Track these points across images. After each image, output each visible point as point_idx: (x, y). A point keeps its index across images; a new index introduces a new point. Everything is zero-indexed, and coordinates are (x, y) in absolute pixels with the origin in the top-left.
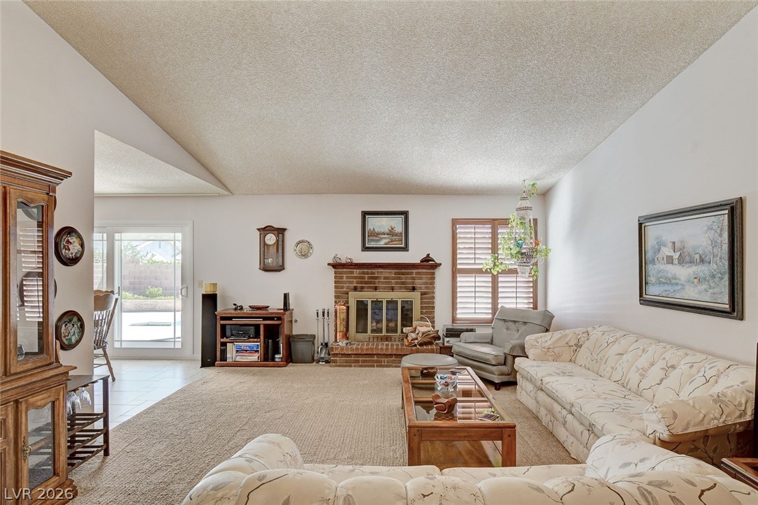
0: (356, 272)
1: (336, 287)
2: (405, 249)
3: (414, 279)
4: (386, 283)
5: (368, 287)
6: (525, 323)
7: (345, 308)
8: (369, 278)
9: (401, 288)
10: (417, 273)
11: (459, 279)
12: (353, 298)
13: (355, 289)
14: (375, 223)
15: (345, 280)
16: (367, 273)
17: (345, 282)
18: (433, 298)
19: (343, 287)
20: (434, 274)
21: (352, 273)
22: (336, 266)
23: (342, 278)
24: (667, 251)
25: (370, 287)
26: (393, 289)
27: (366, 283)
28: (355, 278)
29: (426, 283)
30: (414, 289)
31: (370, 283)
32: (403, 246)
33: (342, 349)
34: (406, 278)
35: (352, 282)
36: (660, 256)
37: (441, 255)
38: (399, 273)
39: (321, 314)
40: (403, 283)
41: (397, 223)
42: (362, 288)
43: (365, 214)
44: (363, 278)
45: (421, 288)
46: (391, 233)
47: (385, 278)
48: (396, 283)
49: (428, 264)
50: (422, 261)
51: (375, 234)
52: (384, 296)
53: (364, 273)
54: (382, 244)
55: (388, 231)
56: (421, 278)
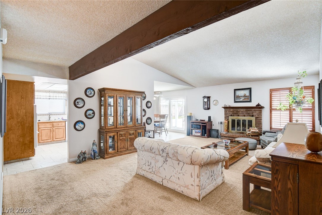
0: (232, 110)
1: (225, 115)
2: (250, 101)
3: (253, 112)
4: (242, 114)
5: (236, 115)
7: (227, 121)
8: (236, 112)
9: (248, 115)
10: (254, 110)
11: (273, 113)
12: (231, 118)
13: (231, 115)
14: (239, 93)
15: (228, 112)
16: (235, 110)
17: (228, 113)
18: (261, 119)
19: (227, 115)
20: (261, 110)
21: (230, 110)
22: (224, 108)
23: (227, 112)
25: (237, 115)
26: (245, 116)
27: (235, 113)
28: (231, 112)
29: (258, 114)
30: (253, 116)
31: (236, 113)
32: (249, 100)
34: (250, 112)
35: (230, 113)
37: (265, 104)
38: (247, 110)
39: (220, 123)
40: (249, 114)
41: (247, 93)
42: (234, 115)
43: (235, 90)
44: (234, 112)
45: (256, 116)
46: (245, 96)
47: (242, 112)
48: (246, 114)
49: (259, 107)
50: (256, 106)
51: (238, 97)
52: (241, 118)
53: (234, 110)
54: (241, 100)
55: (243, 96)
56: (256, 112)
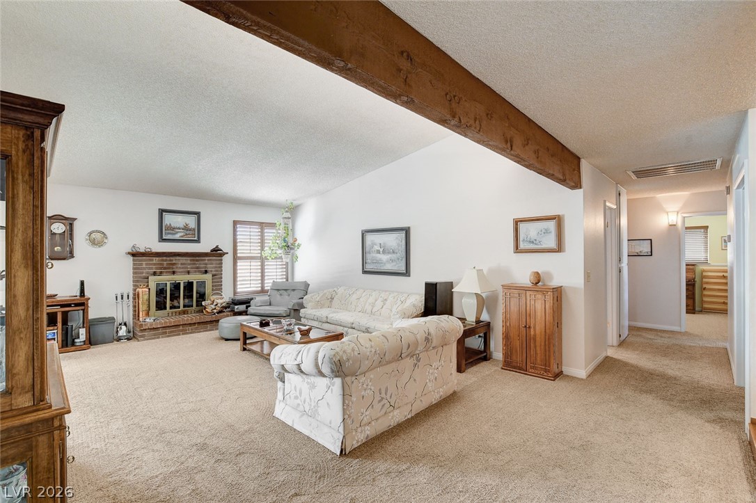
0: (156, 260)
1: (134, 273)
2: (198, 241)
3: (206, 264)
4: (183, 268)
5: (167, 272)
6: (294, 290)
7: (147, 290)
8: (167, 264)
9: (195, 272)
10: (208, 260)
11: (238, 264)
12: (153, 282)
13: (155, 274)
14: (169, 219)
15: (144, 266)
16: (166, 260)
17: (144, 269)
18: (221, 278)
19: (142, 273)
20: (222, 260)
21: (152, 260)
22: (133, 255)
23: (141, 264)
24: (377, 248)
25: (169, 272)
26: (189, 273)
27: (165, 268)
28: (155, 264)
29: (216, 267)
30: (206, 272)
31: (169, 268)
32: (196, 239)
33: (151, 324)
34: (200, 264)
35: (152, 268)
36: (373, 250)
37: (226, 247)
38: (193, 260)
39: (119, 298)
40: (197, 268)
41: (191, 221)
42: (161, 273)
43: (162, 212)
44: (161, 264)
45: (211, 271)
46: (186, 228)
47: (182, 264)
48: (192, 268)
49: (217, 253)
50: (211, 251)
51: (171, 229)
52: (182, 279)
53: (163, 260)
54: (177, 236)
55: (183, 227)
56: (212, 264)
